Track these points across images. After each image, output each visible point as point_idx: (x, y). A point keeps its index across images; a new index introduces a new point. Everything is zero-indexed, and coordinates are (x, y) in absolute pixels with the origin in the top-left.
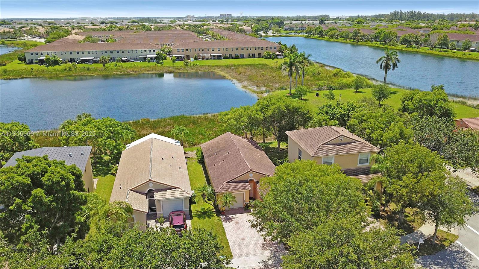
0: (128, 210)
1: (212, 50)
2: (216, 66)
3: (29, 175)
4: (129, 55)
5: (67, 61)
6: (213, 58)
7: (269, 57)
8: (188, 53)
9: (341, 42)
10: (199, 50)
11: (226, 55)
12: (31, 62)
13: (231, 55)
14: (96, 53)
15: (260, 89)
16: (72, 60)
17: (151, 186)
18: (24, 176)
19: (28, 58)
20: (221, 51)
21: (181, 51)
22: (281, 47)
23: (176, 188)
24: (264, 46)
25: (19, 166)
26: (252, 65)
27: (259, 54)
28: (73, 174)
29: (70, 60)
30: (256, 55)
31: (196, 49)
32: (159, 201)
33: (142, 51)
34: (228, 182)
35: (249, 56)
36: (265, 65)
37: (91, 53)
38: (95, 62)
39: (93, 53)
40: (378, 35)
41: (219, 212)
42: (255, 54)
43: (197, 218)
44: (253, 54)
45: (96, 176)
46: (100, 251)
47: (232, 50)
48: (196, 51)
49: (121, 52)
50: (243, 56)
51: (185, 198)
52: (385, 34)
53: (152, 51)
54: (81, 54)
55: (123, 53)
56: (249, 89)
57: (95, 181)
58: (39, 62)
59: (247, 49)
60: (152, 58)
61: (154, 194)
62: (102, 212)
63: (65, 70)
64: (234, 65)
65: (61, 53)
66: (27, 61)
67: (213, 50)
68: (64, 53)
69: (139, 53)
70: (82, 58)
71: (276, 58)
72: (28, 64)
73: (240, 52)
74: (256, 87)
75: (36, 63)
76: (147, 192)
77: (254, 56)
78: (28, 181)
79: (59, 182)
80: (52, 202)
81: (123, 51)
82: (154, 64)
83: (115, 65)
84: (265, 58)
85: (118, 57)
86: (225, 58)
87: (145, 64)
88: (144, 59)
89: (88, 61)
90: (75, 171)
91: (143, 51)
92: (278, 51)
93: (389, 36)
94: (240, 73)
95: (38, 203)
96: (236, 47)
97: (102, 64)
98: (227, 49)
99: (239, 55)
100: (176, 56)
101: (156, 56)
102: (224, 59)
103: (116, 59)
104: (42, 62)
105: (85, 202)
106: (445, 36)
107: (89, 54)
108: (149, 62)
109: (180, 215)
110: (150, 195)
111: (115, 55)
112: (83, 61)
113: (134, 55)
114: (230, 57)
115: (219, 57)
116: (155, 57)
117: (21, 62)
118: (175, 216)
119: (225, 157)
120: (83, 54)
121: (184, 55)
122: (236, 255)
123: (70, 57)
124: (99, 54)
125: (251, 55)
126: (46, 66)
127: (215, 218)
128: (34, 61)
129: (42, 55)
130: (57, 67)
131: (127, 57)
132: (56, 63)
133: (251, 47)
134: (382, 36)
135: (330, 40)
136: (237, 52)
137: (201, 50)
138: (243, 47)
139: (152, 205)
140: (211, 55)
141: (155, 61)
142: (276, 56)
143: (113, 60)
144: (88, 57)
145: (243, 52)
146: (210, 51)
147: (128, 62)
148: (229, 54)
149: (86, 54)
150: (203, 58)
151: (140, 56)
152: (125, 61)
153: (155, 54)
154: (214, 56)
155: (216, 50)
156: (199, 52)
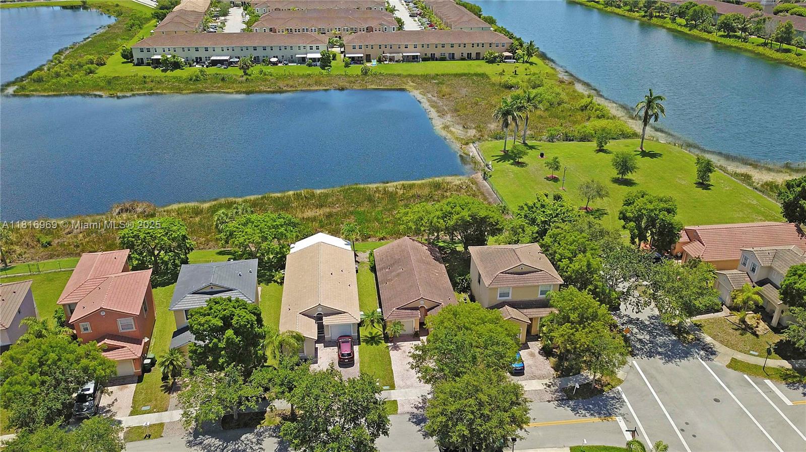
0: (299, 338)
1: (405, 47)
2: (410, 75)
3: (221, 318)
4: (280, 54)
5: (191, 62)
6: (407, 59)
7: (492, 61)
8: (368, 52)
9: (624, 16)
10: (386, 47)
11: (426, 54)
12: (140, 63)
13: (434, 54)
14: (233, 50)
15: (467, 132)
16: (198, 61)
17: (320, 310)
18: (217, 319)
19: (137, 55)
20: (419, 48)
21: (357, 47)
22: (513, 43)
23: (345, 312)
24: (486, 42)
25: (211, 309)
26: (465, 75)
27: (478, 54)
28: (254, 314)
29: (195, 60)
30: (474, 56)
31: (380, 46)
32: (328, 326)
33: (299, 47)
34: (398, 309)
35: (462, 56)
36: (483, 76)
37: (225, 50)
38: (230, 64)
39: (228, 50)
40: (683, 10)
41: (387, 339)
42: (471, 53)
43: (365, 343)
44: (468, 54)
45: (259, 282)
47: (436, 47)
48: (380, 48)
49: (268, 49)
50: (452, 57)
51: (353, 324)
52: (695, 11)
53: (314, 48)
54: (210, 50)
55: (272, 50)
56: (451, 132)
57: (259, 289)
58: (152, 63)
59: (459, 46)
60: (314, 60)
61: (323, 318)
62: (276, 343)
63: (191, 80)
64: (437, 75)
65: (183, 48)
66: (136, 61)
67: (407, 47)
68: (186, 50)
69: (296, 49)
70: (212, 58)
71: (504, 62)
72: (137, 65)
73: (448, 51)
74: (461, 128)
75: (148, 64)
76: (316, 315)
77: (469, 57)
78: (220, 323)
79: (246, 325)
80: (240, 341)
81: (271, 47)
82: (317, 70)
83: (261, 72)
84: (486, 62)
85: (264, 57)
86: (424, 60)
87: (304, 69)
88: (303, 60)
89: (221, 62)
90: (256, 311)
91: (302, 48)
92: (507, 51)
93: (702, 14)
94: (444, 96)
95: (229, 342)
96: (442, 43)
97: (242, 71)
98: (428, 45)
99: (447, 55)
100: (349, 57)
101: (321, 56)
102: (422, 61)
103: (261, 59)
104: (156, 63)
105: (264, 337)
106: (787, 26)
107: (223, 50)
108: (310, 65)
109: (348, 342)
110: (319, 319)
111: (260, 53)
112: (214, 63)
113: (288, 53)
114: (433, 58)
115: (414, 59)
116: (319, 59)
117: (125, 60)
118: (343, 342)
119: (398, 275)
120: (214, 50)
121: (362, 55)
122: (399, 386)
123: (194, 55)
124: (237, 52)
125: (465, 55)
126: (163, 71)
127: (383, 345)
128: (145, 61)
129: (156, 51)
130: (177, 73)
131: (277, 57)
132: (176, 65)
133: (466, 42)
134: (691, 12)
135: (607, 9)
136: (443, 50)
137: (388, 47)
138: (454, 42)
139: (321, 328)
140: (404, 54)
141: (318, 64)
142: (503, 59)
143: (256, 60)
144: (221, 56)
145: (452, 51)
146: (403, 48)
147: (279, 65)
148: (431, 54)
149: (218, 50)
150: (391, 59)
151: (297, 56)
152: (275, 64)
153: (320, 54)
154: (408, 56)
155: (411, 48)
156: (386, 50)
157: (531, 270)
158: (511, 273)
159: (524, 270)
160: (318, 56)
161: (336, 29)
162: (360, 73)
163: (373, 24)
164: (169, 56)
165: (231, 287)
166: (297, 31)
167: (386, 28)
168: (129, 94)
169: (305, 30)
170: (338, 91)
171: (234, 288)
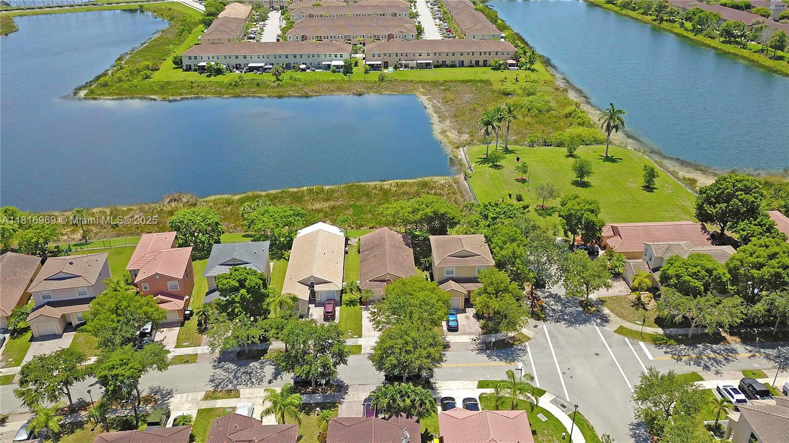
0: (295, 299)
1: (419, 55)
2: (421, 82)
3: (238, 281)
4: (308, 61)
5: (232, 68)
6: (421, 66)
7: (496, 68)
8: (387, 59)
9: (637, 19)
10: (402, 55)
11: (438, 62)
12: (189, 69)
13: (445, 61)
14: (268, 58)
15: (460, 137)
16: (238, 67)
17: (312, 280)
18: (235, 281)
19: (186, 62)
20: (432, 55)
21: (376, 56)
22: (517, 52)
23: (331, 282)
24: (493, 50)
25: (231, 274)
26: (470, 81)
27: (485, 61)
28: (261, 279)
29: (235, 66)
30: (481, 63)
31: (397, 54)
32: (318, 291)
33: (325, 55)
34: (370, 281)
35: (471, 63)
36: (487, 82)
37: (261, 57)
38: (265, 70)
39: (263, 57)
40: (690, 16)
41: (361, 303)
42: (479, 61)
43: (345, 305)
44: (476, 61)
45: (272, 259)
46: (277, 328)
47: (447, 55)
48: (397, 56)
49: (298, 57)
50: (462, 65)
51: (337, 291)
52: (700, 17)
53: (339, 56)
54: (248, 58)
55: (301, 57)
56: (447, 137)
57: (271, 264)
58: (198, 70)
59: (468, 54)
60: (338, 67)
61: (315, 285)
62: (277, 302)
63: (231, 85)
64: (446, 81)
65: (225, 56)
66: (185, 67)
67: (421, 55)
68: (227, 57)
69: (322, 57)
70: (250, 65)
71: (508, 69)
72: (186, 71)
73: (458, 58)
74: (456, 133)
75: (195, 70)
76: (309, 284)
77: (477, 64)
78: (237, 284)
79: (255, 287)
80: (250, 297)
81: (301, 55)
82: (340, 76)
83: (291, 78)
84: (492, 69)
85: (294, 63)
86: (436, 66)
87: (329, 75)
88: (329, 66)
89: (257, 68)
90: (262, 277)
91: (328, 56)
92: (512, 58)
93: (707, 20)
94: (447, 102)
95: (243, 298)
96: (453, 51)
97: (275, 77)
98: (440, 53)
99: (457, 63)
100: (369, 65)
101: (344, 64)
102: (434, 67)
103: (292, 65)
104: (202, 70)
105: (268, 296)
106: (781, 35)
107: (259, 58)
108: (334, 72)
109: (331, 303)
110: (311, 286)
111: (291, 60)
112: (251, 69)
113: (315, 61)
114: (444, 65)
115: (427, 66)
116: (342, 66)
117: (176, 66)
118: (327, 304)
119: (375, 256)
120: (251, 58)
121: (380, 63)
122: (365, 336)
123: (234, 62)
124: (272, 60)
125: (474, 63)
126: (207, 76)
127: (359, 306)
128: (193, 68)
129: (202, 59)
130: (220, 78)
131: (306, 64)
132: (219, 72)
133: (474, 51)
134: (696, 18)
136: (453, 58)
137: (404, 55)
138: (463, 51)
139: (313, 293)
140: (418, 62)
141: (342, 70)
142: (508, 66)
143: (288, 67)
144: (258, 63)
145: (461, 58)
146: (417, 56)
147: (308, 71)
148: (443, 61)
149: (255, 58)
150: (406, 66)
151: (323, 63)
152: (304, 70)
153: (342, 62)
154: (422, 63)
155: (424, 56)
156: (402, 58)
157: (469, 255)
158: (456, 257)
159: (466, 254)
160: (341, 63)
161: (360, 36)
162: (377, 79)
163: (395, 32)
164: (213, 63)
165: (248, 261)
166: (326, 38)
167: (405, 35)
168: (178, 98)
169: (333, 37)
170: (356, 96)
171: (250, 261)
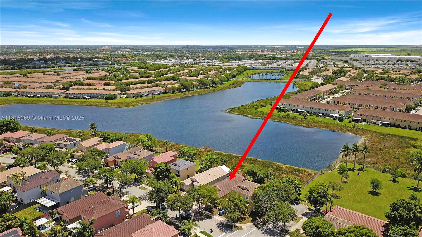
1: (384, 119)
2: (374, 132)
4: (324, 112)
5: (290, 110)
6: (383, 125)
8: (364, 118)
10: (374, 117)
11: (395, 124)
13: (400, 124)
14: (307, 108)
16: (293, 110)
20: (391, 120)
21: (360, 115)
26: (404, 137)
31: (371, 116)
35: (416, 128)
37: (304, 107)
44: (420, 128)
47: (401, 121)
49: (321, 110)
50: (410, 128)
54: (299, 107)
59: (415, 123)
60: (336, 117)
61: (194, 182)
67: (385, 119)
68: (290, 105)
69: (332, 112)
70: (298, 110)
73: (408, 124)
82: (336, 122)
85: (317, 112)
86: (393, 126)
87: (331, 120)
88: (333, 116)
89: (300, 112)
91: (335, 111)
96: (405, 120)
98: (397, 119)
99: (407, 126)
102: (391, 127)
104: (277, 109)
108: (334, 119)
112: (297, 112)
113: (328, 113)
114: (399, 126)
115: (387, 125)
117: (271, 106)
121: (360, 119)
123: (293, 108)
125: (418, 128)
126: (278, 112)
130: (281, 113)
132: (283, 111)
133: (419, 122)
136: (405, 123)
138: (412, 120)
140: (382, 122)
141: (337, 119)
144: (301, 110)
145: (410, 124)
146: (383, 119)
147: (322, 117)
148: (398, 124)
149: (302, 107)
150: (374, 123)
151: (331, 114)
152: (321, 116)
154: (384, 123)
155: (387, 119)
160: (338, 116)
162: (352, 127)
164: (282, 107)
166: (349, 104)
168: (257, 118)
